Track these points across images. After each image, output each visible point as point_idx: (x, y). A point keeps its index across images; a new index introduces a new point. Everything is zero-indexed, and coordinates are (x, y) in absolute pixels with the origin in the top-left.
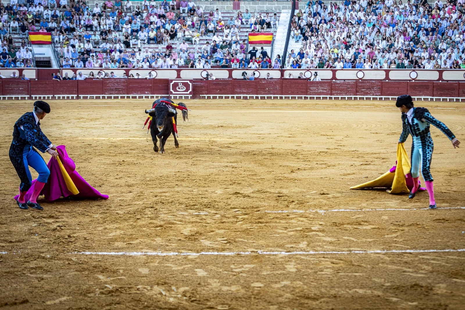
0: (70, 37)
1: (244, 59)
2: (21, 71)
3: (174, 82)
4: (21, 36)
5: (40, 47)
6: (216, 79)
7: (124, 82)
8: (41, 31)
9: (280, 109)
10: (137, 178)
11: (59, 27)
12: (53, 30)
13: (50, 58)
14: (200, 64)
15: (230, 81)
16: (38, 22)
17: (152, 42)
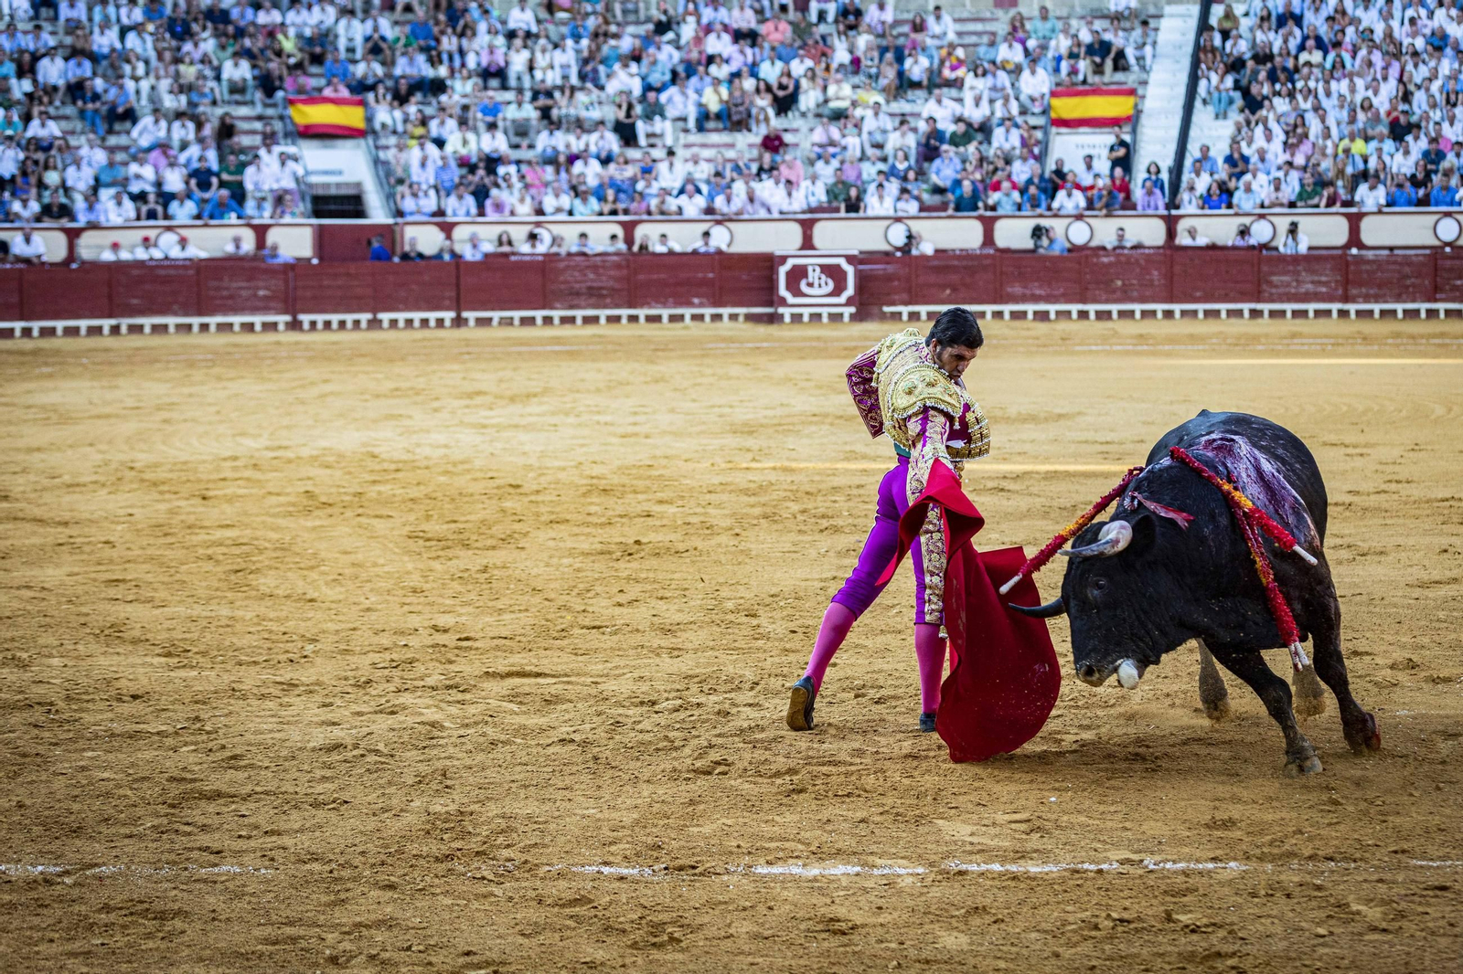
0: (429, 111)
1: (1036, 180)
2: (261, 231)
3: (790, 263)
4: (259, 109)
5: (326, 147)
6: (937, 251)
7: (618, 266)
8: (328, 92)
9: (1168, 355)
10: (692, 603)
11: (389, 76)
12: (373, 88)
13: (359, 185)
14: (881, 197)
15: (988, 256)
16: (317, 59)
17: (711, 125)
